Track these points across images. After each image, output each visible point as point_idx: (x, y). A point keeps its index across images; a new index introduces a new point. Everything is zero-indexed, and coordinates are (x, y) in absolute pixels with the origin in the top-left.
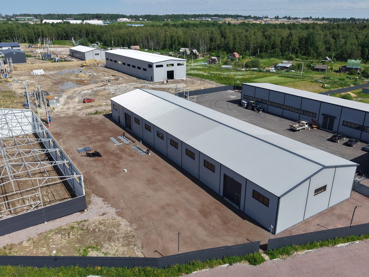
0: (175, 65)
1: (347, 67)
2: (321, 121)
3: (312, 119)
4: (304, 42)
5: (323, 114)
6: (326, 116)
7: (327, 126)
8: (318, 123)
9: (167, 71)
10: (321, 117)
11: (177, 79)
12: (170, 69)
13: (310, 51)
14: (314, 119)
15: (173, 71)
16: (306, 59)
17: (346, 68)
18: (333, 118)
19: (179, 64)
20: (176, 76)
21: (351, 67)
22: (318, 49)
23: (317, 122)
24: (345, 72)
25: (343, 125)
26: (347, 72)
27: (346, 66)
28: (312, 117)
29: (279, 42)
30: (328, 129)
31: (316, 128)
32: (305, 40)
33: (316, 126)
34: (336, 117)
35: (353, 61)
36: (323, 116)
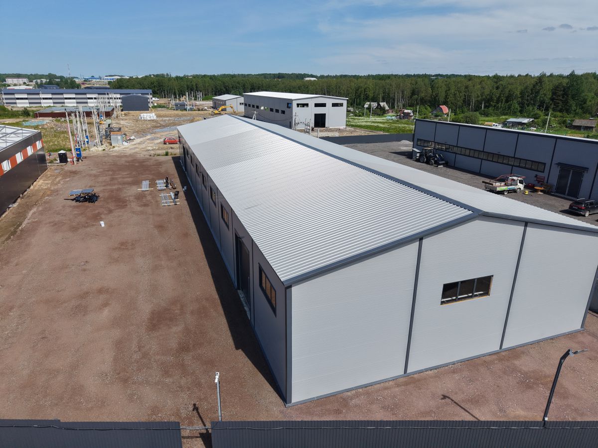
0: (329, 105)
2: (554, 180)
3: (536, 176)
5: (559, 164)
6: (565, 168)
7: (567, 189)
8: (547, 183)
9: (315, 115)
10: (556, 172)
11: (331, 127)
12: (320, 110)
14: (540, 174)
15: (324, 115)
18: (579, 172)
19: (334, 105)
20: (330, 123)
23: (546, 180)
28: (537, 171)
30: (568, 195)
31: (541, 191)
33: (542, 189)
34: (586, 169)
36: (559, 169)
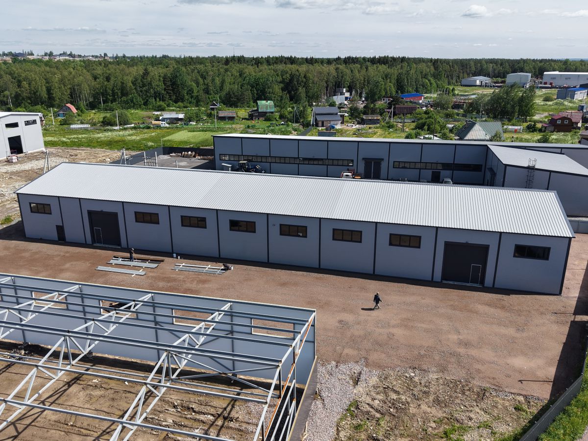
0: (21, 124)
1: (260, 110)
2: (361, 169)
3: (348, 170)
4: (169, 83)
5: (363, 159)
6: (368, 161)
7: (372, 173)
9: (10, 139)
10: (362, 164)
11: (29, 152)
12: (13, 132)
13: (184, 96)
14: (350, 168)
15: (19, 137)
16: (185, 107)
17: (258, 112)
18: (378, 162)
19: (28, 123)
20: (28, 147)
21: (265, 110)
22: (193, 92)
23: (356, 171)
24: (259, 119)
25: (394, 167)
26: (261, 119)
27: (258, 110)
28: (348, 166)
29: (131, 84)
30: (373, 178)
32: (169, 80)
33: (359, 177)
34: (383, 159)
35: (264, 102)
36: (364, 162)
